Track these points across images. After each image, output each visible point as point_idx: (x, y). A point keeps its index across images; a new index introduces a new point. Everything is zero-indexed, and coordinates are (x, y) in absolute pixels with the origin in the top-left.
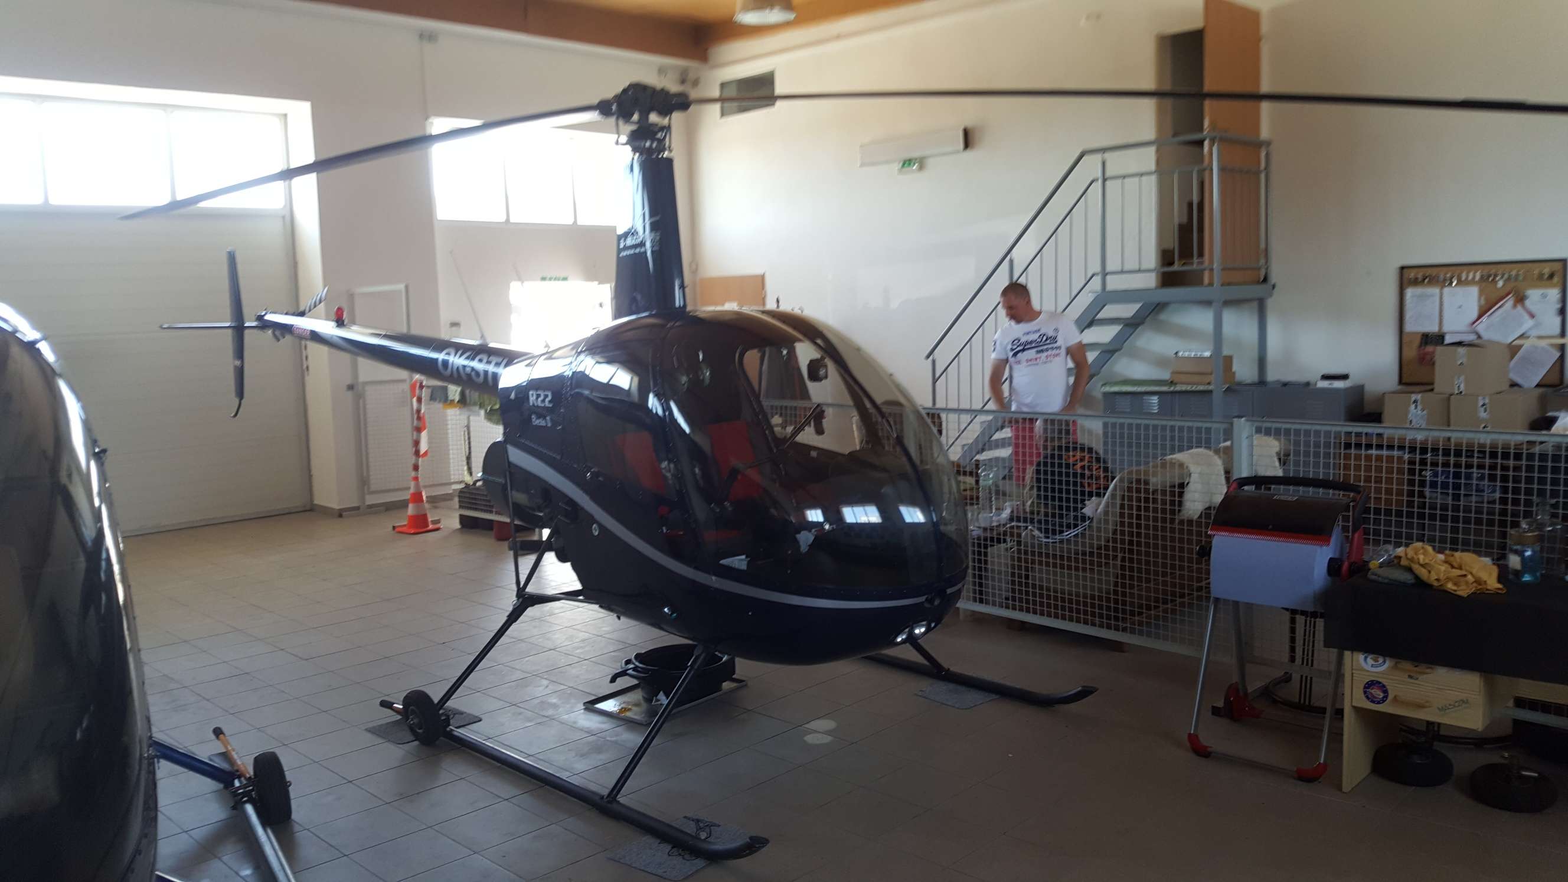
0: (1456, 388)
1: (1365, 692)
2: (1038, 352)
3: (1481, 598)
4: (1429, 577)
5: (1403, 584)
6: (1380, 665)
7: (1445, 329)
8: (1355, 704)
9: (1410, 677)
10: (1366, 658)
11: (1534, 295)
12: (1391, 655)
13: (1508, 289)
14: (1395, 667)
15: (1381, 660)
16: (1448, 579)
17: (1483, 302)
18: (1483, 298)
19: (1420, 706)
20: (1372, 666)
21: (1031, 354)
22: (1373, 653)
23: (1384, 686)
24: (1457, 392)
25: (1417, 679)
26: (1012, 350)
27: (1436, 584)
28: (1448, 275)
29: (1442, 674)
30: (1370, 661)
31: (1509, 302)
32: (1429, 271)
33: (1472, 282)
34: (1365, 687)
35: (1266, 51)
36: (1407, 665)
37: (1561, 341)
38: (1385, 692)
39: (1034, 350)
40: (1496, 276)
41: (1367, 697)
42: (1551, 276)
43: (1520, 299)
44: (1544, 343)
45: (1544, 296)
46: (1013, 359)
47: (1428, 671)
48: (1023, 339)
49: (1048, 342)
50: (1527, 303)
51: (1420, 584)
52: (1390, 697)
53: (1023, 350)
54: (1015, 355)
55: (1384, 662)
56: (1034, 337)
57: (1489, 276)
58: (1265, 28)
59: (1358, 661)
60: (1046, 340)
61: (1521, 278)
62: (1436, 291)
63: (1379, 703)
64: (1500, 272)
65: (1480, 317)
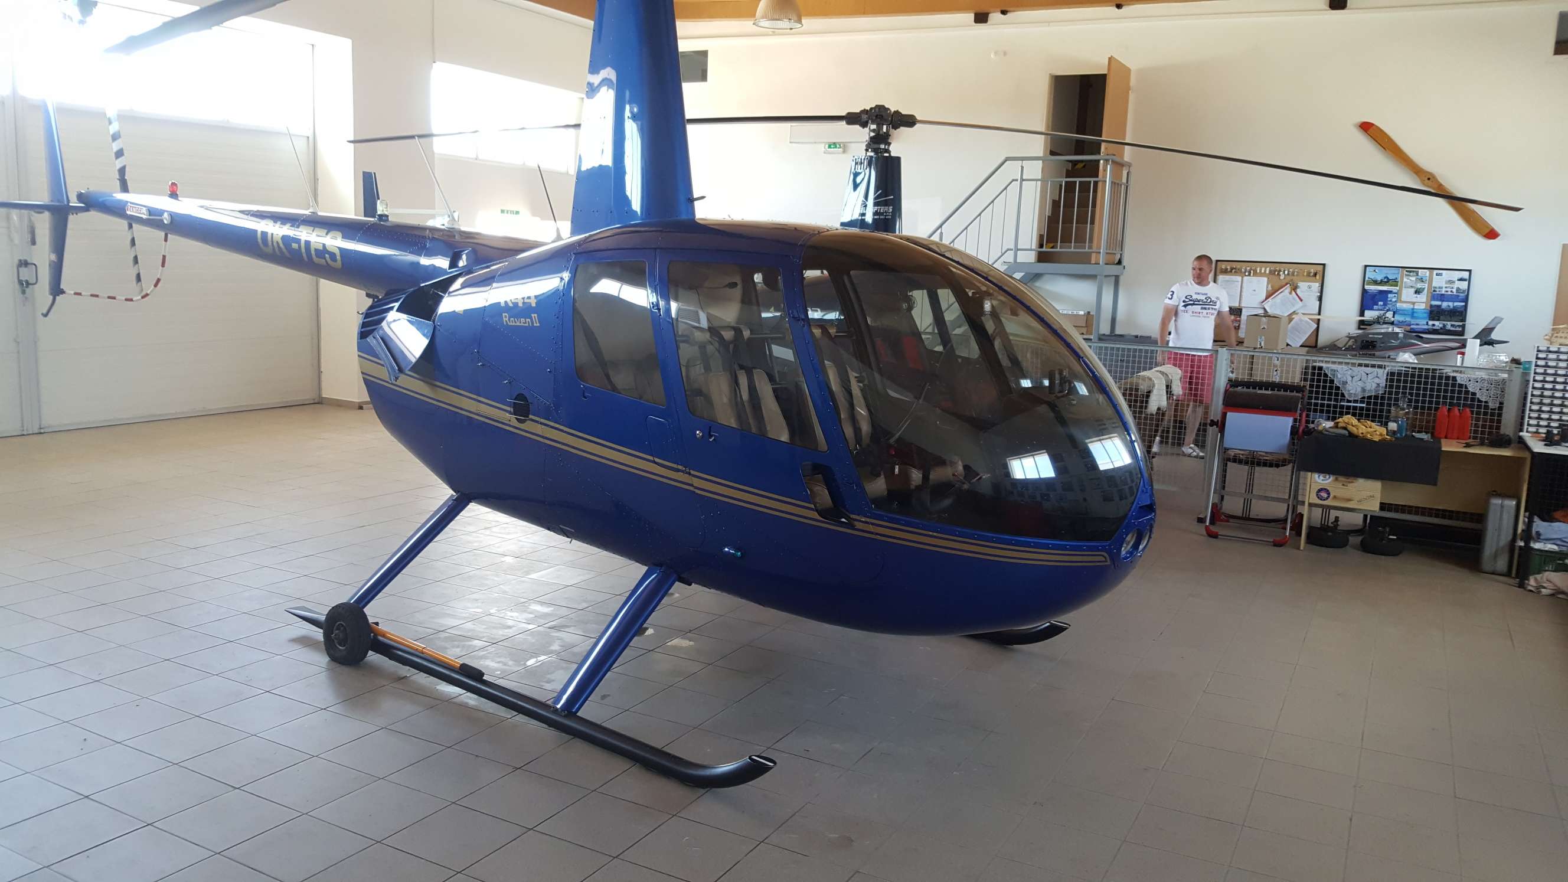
0: (1259, 345)
1: (1317, 495)
2: (1202, 308)
3: (1383, 442)
4: (1358, 432)
5: (1344, 435)
6: (1327, 479)
7: (1243, 305)
8: (1310, 501)
9: (1343, 485)
10: (1319, 476)
11: (1303, 286)
12: (1333, 474)
13: (1286, 281)
14: (1336, 479)
15: (1328, 477)
16: (1368, 433)
17: (1270, 288)
18: (1270, 286)
19: (1349, 500)
20: (1322, 480)
21: (1197, 308)
22: (1323, 473)
23: (1328, 491)
24: (1259, 346)
25: (1347, 486)
26: (1184, 302)
27: (1361, 435)
28: (1248, 268)
29: (1361, 482)
30: (1321, 478)
31: (1287, 290)
32: (1234, 265)
33: (1261, 275)
34: (1317, 492)
35: (1132, 97)
36: (1341, 478)
37: (1318, 317)
38: (1329, 494)
39: (1200, 307)
40: (1280, 271)
41: (1318, 498)
42: (1315, 275)
43: (1295, 288)
44: (1306, 318)
45: (1310, 287)
46: (1184, 308)
47: (1354, 481)
48: (1195, 297)
49: (1211, 303)
50: (1298, 291)
51: (1351, 434)
52: (1331, 496)
53: (1194, 304)
54: (1185, 306)
55: (1329, 478)
56: (1203, 298)
57: (1275, 271)
58: (1133, 82)
59: (1314, 478)
60: (1210, 302)
61: (1296, 273)
62: (1239, 278)
63: (1324, 500)
64: (1282, 269)
65: (1266, 299)
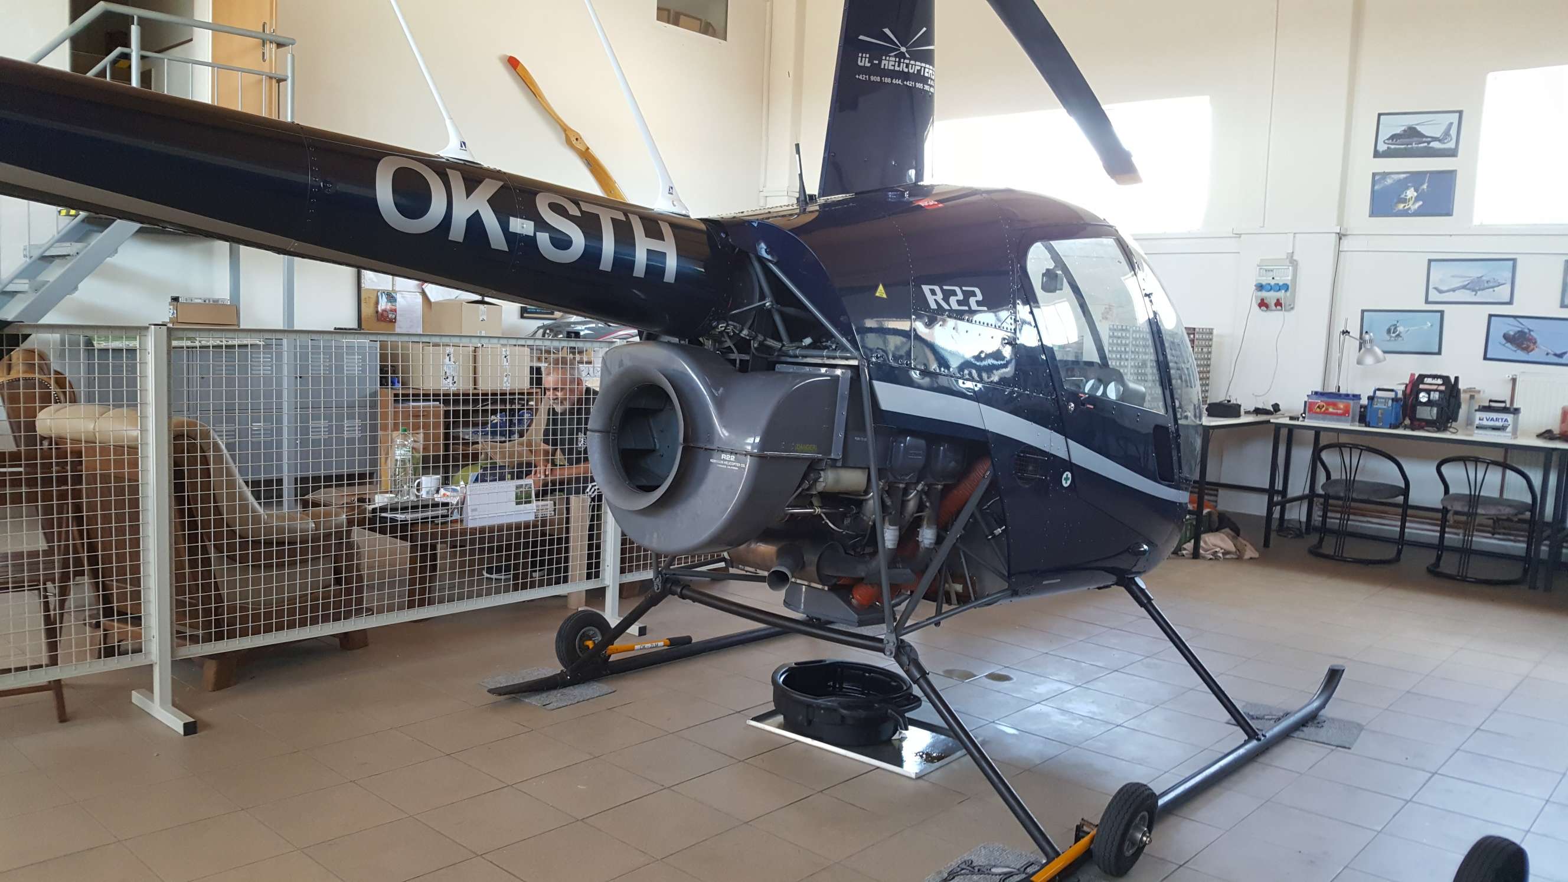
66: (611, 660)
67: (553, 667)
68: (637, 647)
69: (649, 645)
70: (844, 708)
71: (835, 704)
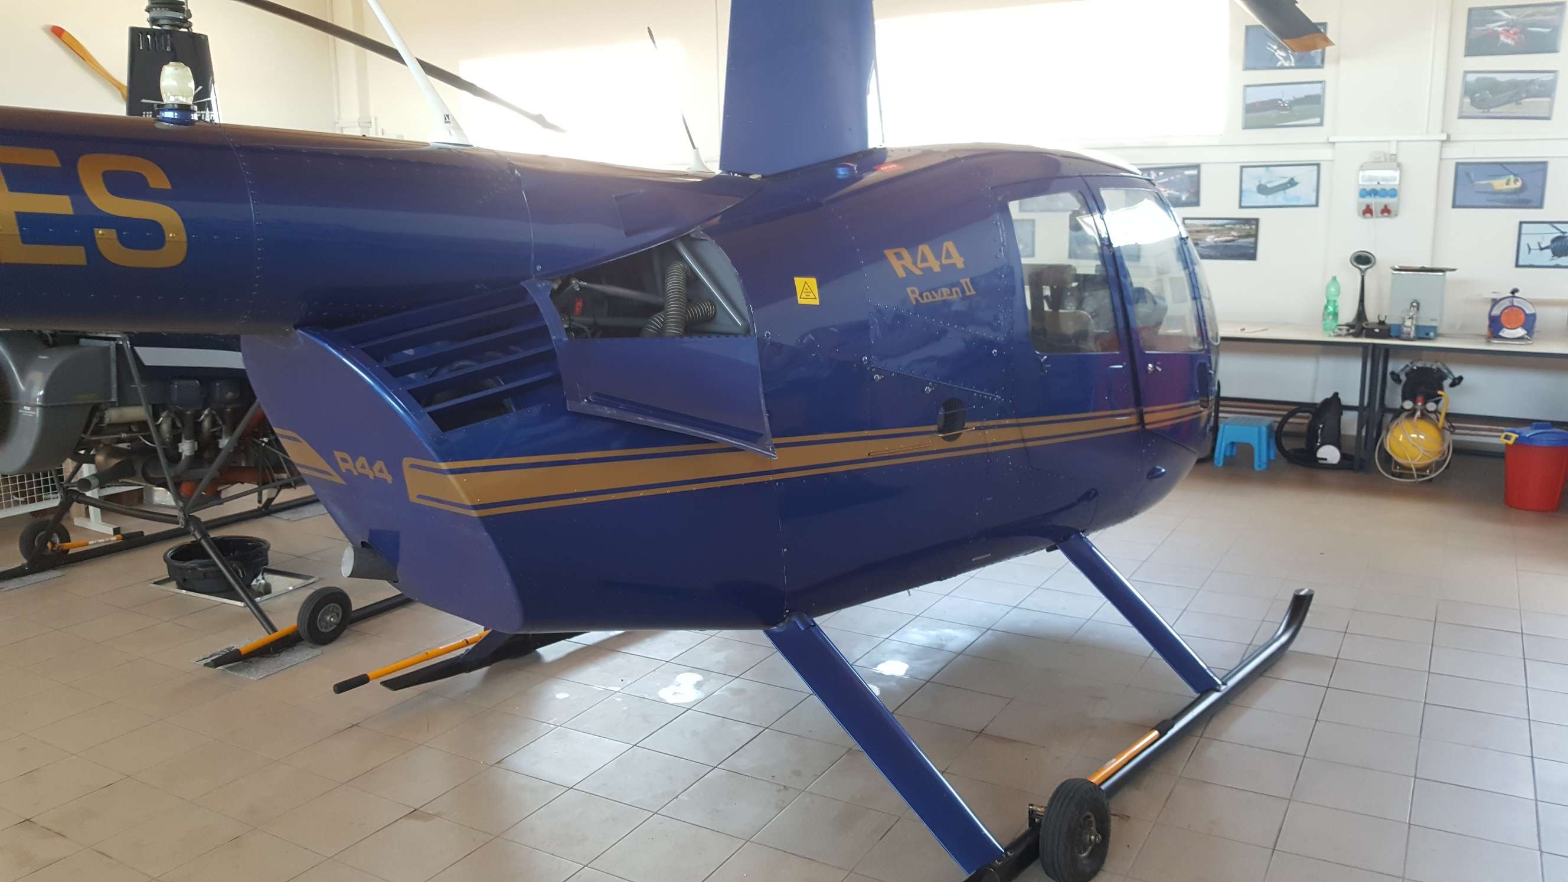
66: (70, 552)
67: (20, 561)
68: (91, 543)
69: (103, 540)
70: (201, 567)
71: (196, 565)
